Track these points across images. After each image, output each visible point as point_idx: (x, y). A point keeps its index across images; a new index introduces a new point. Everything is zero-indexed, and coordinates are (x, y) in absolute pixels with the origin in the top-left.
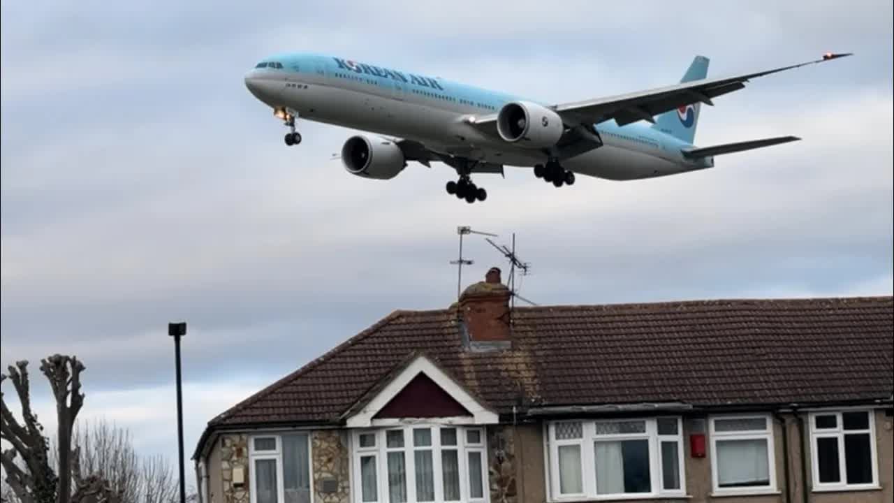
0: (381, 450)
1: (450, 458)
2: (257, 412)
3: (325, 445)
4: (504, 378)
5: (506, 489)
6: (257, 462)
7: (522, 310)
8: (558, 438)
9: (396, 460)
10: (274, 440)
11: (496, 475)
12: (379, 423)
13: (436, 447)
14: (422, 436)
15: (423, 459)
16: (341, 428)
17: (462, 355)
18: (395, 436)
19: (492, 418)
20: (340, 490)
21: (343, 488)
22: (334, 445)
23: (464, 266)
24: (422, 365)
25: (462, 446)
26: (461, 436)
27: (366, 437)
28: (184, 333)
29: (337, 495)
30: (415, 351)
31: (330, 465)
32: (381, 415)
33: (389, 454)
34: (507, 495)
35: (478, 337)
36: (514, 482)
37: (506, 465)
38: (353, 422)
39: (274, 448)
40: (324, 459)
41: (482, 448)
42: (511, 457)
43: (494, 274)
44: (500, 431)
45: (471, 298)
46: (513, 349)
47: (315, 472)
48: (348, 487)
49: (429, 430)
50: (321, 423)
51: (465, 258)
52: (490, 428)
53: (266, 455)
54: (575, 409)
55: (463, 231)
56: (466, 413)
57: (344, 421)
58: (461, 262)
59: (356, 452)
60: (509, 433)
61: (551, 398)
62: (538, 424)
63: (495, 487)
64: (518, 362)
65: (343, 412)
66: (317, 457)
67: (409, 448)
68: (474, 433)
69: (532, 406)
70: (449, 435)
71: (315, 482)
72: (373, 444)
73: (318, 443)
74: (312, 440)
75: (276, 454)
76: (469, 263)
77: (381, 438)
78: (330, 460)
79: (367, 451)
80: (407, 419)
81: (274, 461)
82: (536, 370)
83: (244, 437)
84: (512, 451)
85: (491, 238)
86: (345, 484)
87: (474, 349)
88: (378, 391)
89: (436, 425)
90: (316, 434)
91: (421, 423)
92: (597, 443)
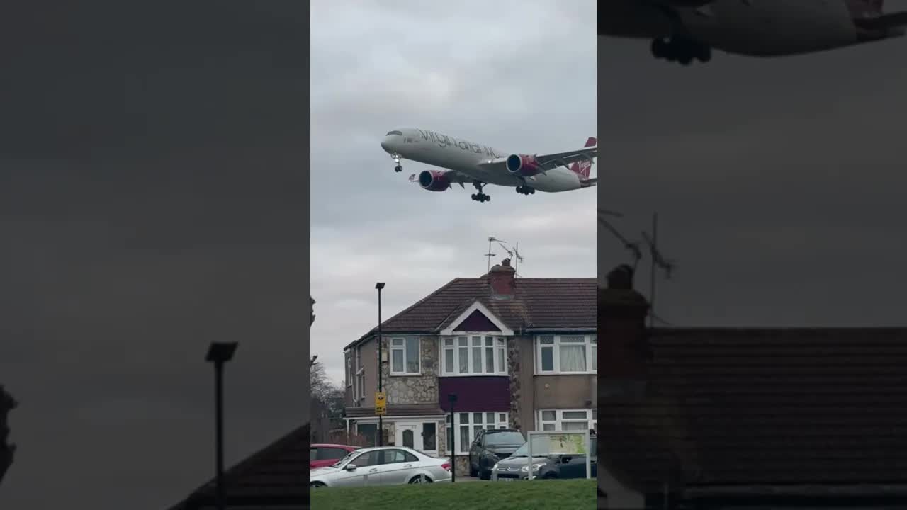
0: (456, 346)
1: (490, 351)
2: (394, 326)
3: (427, 343)
4: (513, 313)
5: (515, 367)
6: (394, 351)
7: (520, 279)
8: (541, 343)
9: (463, 352)
10: (402, 340)
11: (511, 361)
12: (455, 333)
13: (483, 346)
14: (477, 340)
15: (477, 352)
16: (437, 335)
17: (491, 301)
18: (463, 340)
19: (511, 333)
20: (434, 365)
21: (435, 365)
22: (432, 343)
23: (491, 257)
24: (478, 305)
25: (496, 346)
26: (495, 341)
27: (449, 340)
28: (383, 287)
29: (433, 368)
30: (474, 299)
31: (430, 353)
32: (457, 329)
33: (460, 349)
34: (515, 371)
35: (500, 292)
36: (518, 364)
37: (515, 356)
38: (443, 333)
39: (402, 344)
40: (426, 350)
41: (504, 347)
42: (517, 352)
43: (507, 262)
44: (513, 339)
45: (495, 273)
46: (515, 298)
47: (421, 356)
48: (438, 365)
49: (480, 338)
50: (426, 332)
51: (491, 253)
52: (508, 338)
53: (397, 347)
54: (551, 329)
55: (492, 239)
56: (497, 329)
57: (439, 332)
58: (490, 255)
59: (443, 348)
60: (516, 341)
61: (535, 324)
62: (532, 335)
63: (510, 366)
64: (519, 306)
65: (436, 328)
66: (424, 348)
67: (470, 346)
68: (501, 339)
69: (528, 328)
70: (489, 340)
71: (422, 362)
72: (452, 344)
73: (424, 342)
74: (421, 341)
75: (403, 347)
76: (494, 255)
77: (456, 341)
78: (429, 351)
79: (449, 347)
80: (469, 332)
81: (402, 351)
82: (528, 310)
83: (388, 338)
84: (518, 349)
85: (503, 244)
86: (436, 363)
87: (496, 298)
88: (456, 317)
89: (483, 335)
90: (422, 338)
91: (475, 334)
92: (561, 347)
